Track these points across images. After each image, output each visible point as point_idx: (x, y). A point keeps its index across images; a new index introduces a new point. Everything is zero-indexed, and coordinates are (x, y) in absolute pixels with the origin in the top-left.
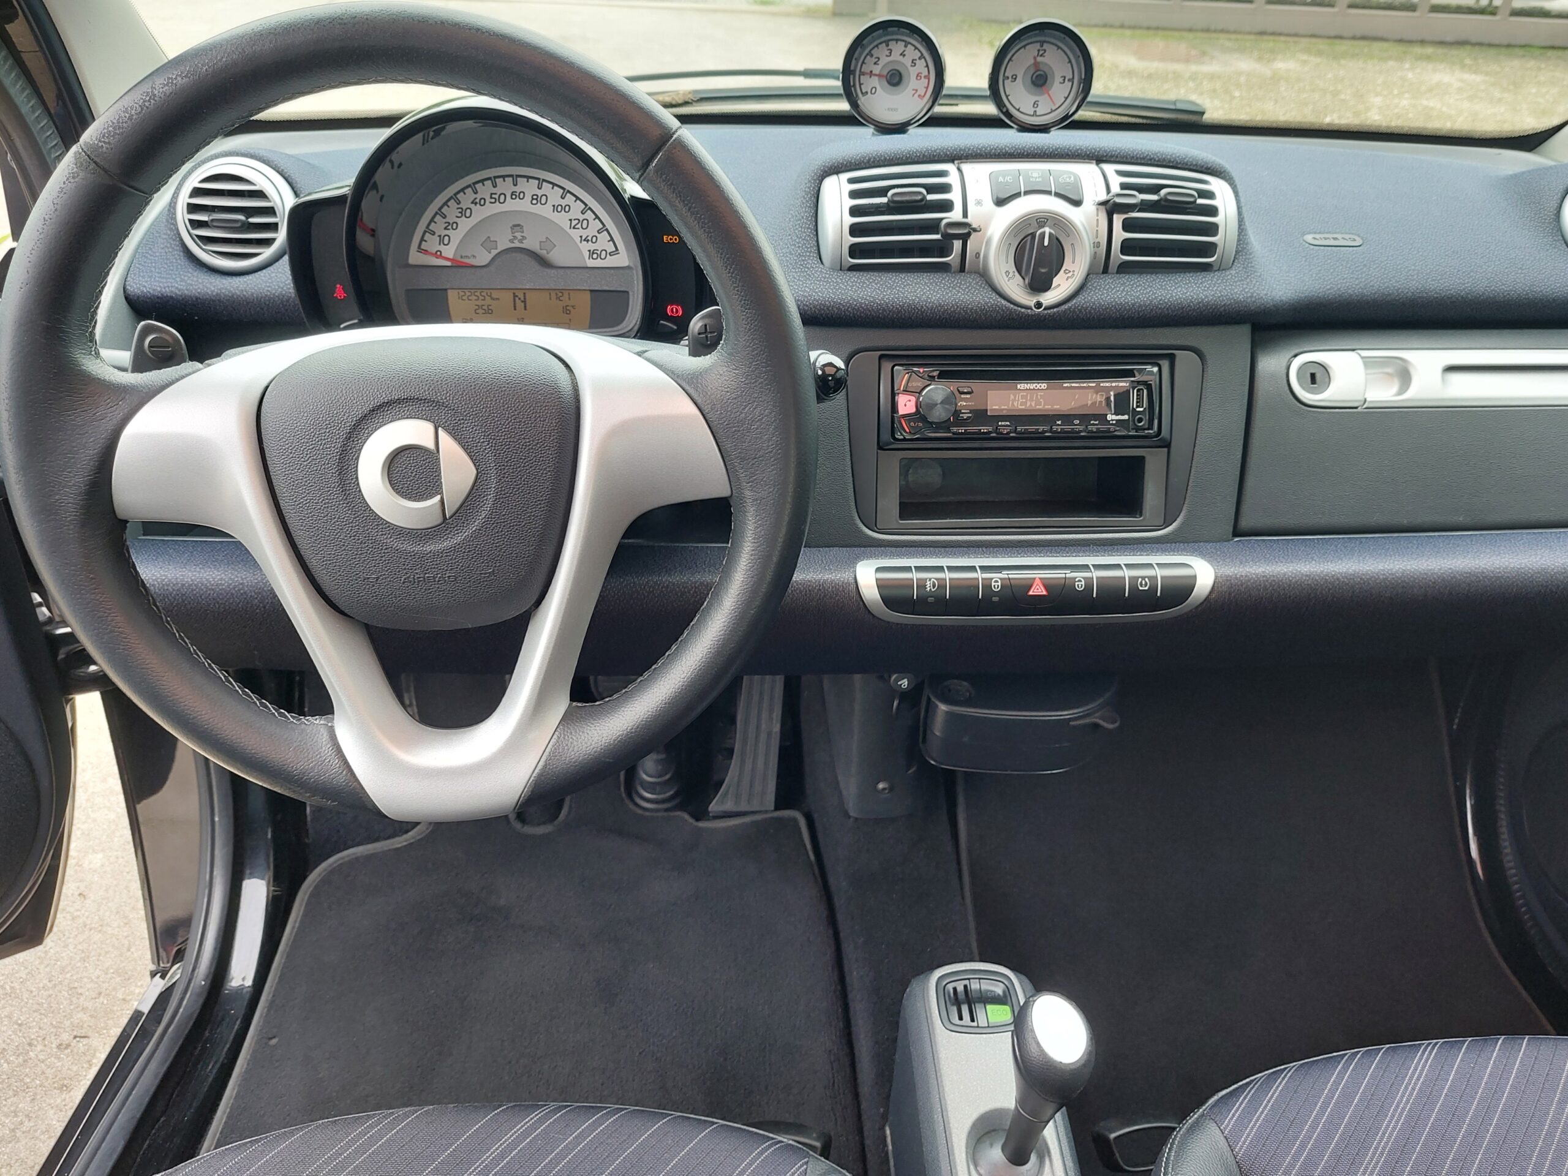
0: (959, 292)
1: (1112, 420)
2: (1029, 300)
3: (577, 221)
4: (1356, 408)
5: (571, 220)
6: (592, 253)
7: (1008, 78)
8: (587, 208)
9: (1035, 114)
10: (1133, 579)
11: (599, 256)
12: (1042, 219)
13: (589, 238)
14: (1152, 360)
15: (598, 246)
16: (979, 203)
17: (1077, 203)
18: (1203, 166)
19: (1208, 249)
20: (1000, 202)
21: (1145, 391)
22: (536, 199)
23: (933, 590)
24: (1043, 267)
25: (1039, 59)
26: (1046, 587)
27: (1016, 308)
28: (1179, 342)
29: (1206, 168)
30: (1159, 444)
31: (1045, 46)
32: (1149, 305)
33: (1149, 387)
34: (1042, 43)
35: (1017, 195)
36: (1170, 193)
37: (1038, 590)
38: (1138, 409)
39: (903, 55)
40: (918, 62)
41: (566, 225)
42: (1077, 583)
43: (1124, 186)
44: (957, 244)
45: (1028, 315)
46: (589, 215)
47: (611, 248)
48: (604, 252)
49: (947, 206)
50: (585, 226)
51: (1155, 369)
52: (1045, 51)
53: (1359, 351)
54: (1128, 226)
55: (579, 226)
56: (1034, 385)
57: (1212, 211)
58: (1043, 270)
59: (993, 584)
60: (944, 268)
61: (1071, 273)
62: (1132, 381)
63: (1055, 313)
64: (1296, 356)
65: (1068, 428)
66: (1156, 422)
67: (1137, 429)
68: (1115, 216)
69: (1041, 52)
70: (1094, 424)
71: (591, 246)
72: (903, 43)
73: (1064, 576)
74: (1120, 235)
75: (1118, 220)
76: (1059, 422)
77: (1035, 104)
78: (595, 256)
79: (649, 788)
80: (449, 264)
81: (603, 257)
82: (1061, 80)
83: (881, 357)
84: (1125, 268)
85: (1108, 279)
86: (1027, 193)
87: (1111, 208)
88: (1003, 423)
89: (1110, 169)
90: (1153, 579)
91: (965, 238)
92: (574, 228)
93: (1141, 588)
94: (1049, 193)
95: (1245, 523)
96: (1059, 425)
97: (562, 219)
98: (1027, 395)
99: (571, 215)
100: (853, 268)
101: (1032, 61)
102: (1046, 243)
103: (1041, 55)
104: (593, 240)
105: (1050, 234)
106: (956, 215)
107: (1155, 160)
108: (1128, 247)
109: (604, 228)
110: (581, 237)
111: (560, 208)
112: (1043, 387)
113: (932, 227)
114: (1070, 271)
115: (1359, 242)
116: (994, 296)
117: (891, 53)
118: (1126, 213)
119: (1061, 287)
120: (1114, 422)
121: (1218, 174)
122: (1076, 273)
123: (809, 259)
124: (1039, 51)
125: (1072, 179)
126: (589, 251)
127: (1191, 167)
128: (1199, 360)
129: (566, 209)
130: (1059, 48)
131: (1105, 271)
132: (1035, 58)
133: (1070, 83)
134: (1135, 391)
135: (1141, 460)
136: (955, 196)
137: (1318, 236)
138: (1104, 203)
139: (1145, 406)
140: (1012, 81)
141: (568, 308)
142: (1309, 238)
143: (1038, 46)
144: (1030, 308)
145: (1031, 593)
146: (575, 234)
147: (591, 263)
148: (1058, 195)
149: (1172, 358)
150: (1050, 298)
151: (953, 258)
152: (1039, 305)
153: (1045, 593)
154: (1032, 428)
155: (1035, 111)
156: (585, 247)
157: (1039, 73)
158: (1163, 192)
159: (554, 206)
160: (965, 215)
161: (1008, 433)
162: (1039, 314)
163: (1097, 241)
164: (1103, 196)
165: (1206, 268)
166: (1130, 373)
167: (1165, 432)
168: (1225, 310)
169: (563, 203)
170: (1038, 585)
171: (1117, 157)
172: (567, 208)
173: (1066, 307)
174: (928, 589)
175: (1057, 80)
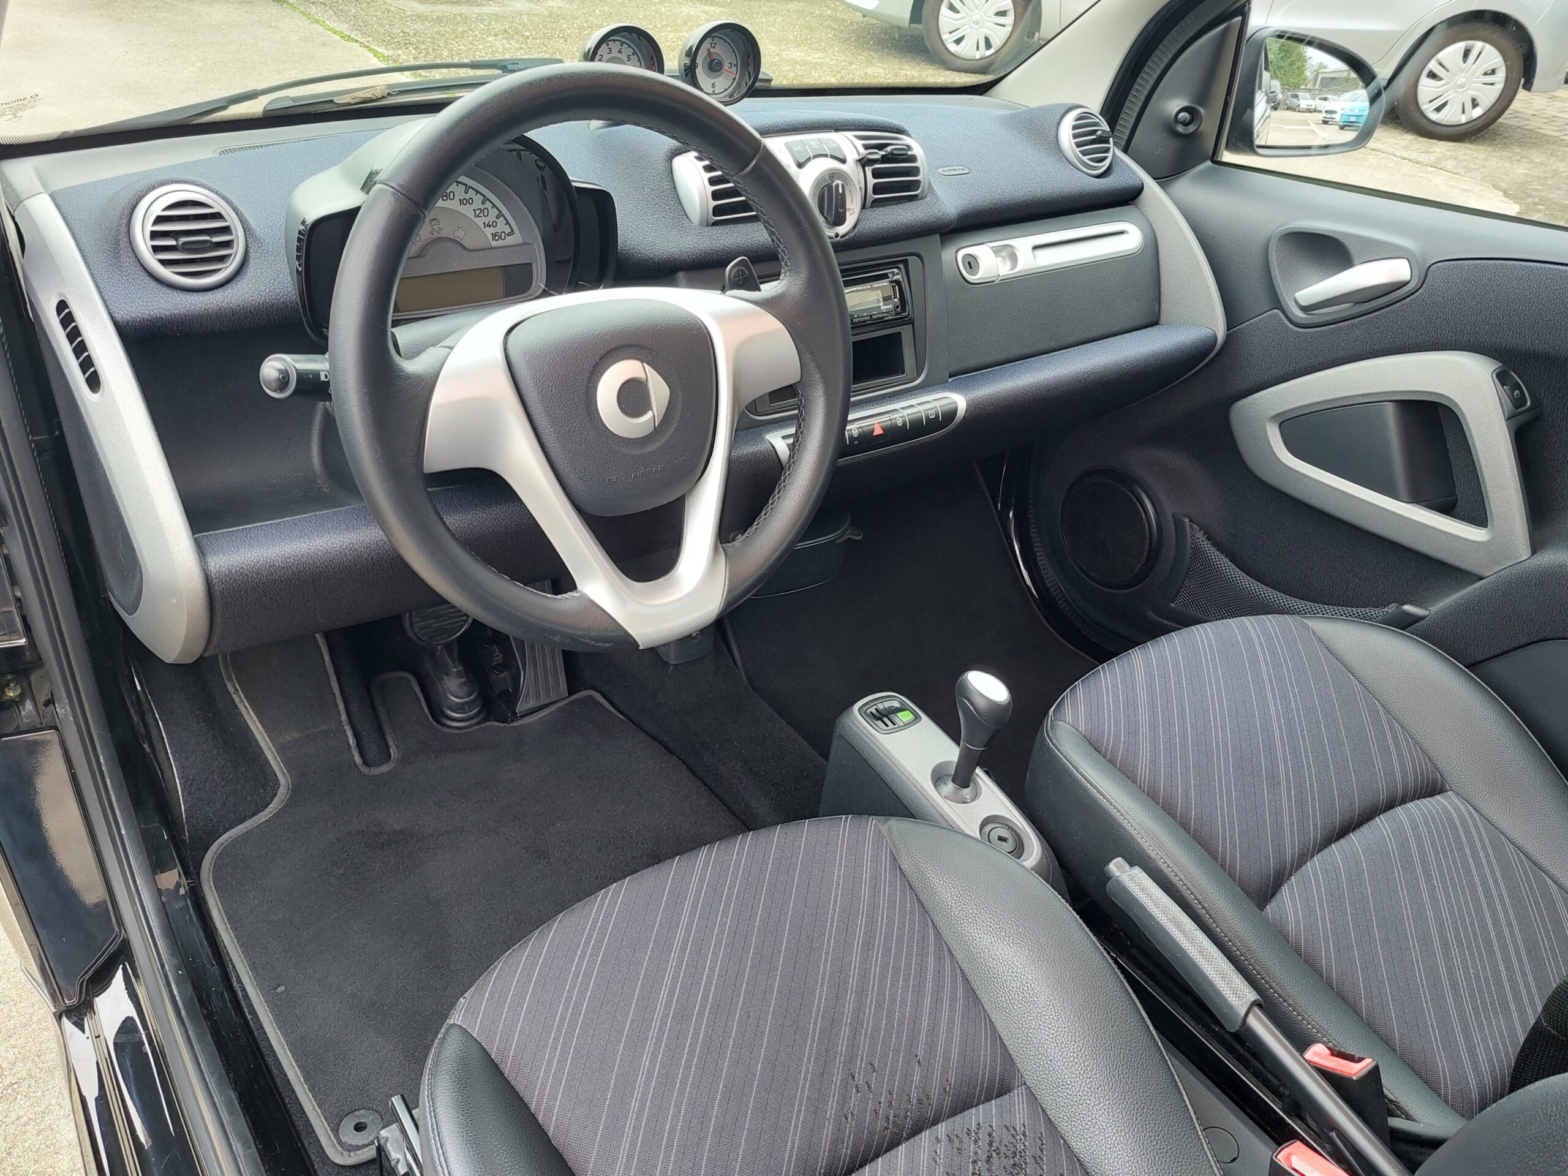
1: (883, 310)
2: (832, 232)
3: (479, 211)
4: (994, 281)
5: (475, 210)
6: (494, 235)
8: (486, 199)
10: (926, 412)
11: (500, 237)
12: (833, 174)
13: (491, 223)
14: (894, 265)
15: (498, 229)
17: (844, 161)
18: (892, 127)
19: (916, 185)
20: (802, 165)
21: (896, 287)
22: (446, 196)
24: (841, 208)
25: (712, 50)
26: (883, 429)
28: (908, 251)
29: (895, 128)
30: (908, 322)
31: (716, 41)
33: (899, 284)
34: (713, 39)
35: (809, 160)
36: (895, 149)
37: (878, 431)
38: (895, 299)
39: (620, 52)
40: (632, 57)
41: (471, 215)
42: (897, 422)
43: (865, 147)
46: (488, 205)
47: (508, 230)
48: (503, 234)
50: (486, 214)
51: (899, 270)
52: (715, 44)
53: (989, 244)
54: (876, 174)
55: (481, 214)
57: (913, 159)
58: (841, 211)
59: (853, 433)
62: (887, 281)
63: (847, 240)
64: (957, 252)
66: (906, 307)
67: (896, 314)
68: (867, 168)
69: (713, 46)
70: (874, 314)
71: (493, 230)
72: (619, 43)
73: (890, 418)
74: (872, 181)
75: (868, 171)
77: (713, 85)
78: (497, 238)
79: (460, 708)
81: (503, 238)
82: (729, 66)
84: (876, 203)
85: (869, 213)
86: (815, 157)
87: (864, 162)
89: (850, 135)
90: (935, 410)
92: (478, 217)
93: (931, 417)
94: (826, 156)
96: (856, 318)
97: (468, 211)
99: (473, 207)
100: (715, 224)
101: (706, 53)
102: (841, 191)
103: (714, 48)
104: (493, 225)
107: (867, 126)
108: (877, 189)
109: (500, 215)
110: (484, 223)
111: (465, 201)
114: (851, 210)
115: (967, 171)
117: (610, 51)
118: (873, 165)
119: (850, 220)
120: (885, 311)
122: (854, 210)
123: (683, 220)
124: (711, 44)
125: (834, 144)
126: (492, 234)
127: (886, 128)
128: (921, 261)
129: (469, 201)
130: (725, 42)
131: (867, 207)
132: (709, 50)
133: (735, 68)
134: (891, 287)
135: (898, 335)
137: (945, 169)
138: (859, 161)
139: (898, 297)
142: (940, 170)
143: (710, 41)
144: (832, 238)
145: (875, 434)
146: (479, 221)
147: (494, 244)
148: (833, 157)
149: (905, 262)
150: (842, 230)
152: (837, 235)
153: (882, 432)
155: (715, 91)
156: (488, 231)
157: (715, 61)
158: (889, 149)
159: (460, 200)
162: (839, 242)
163: (860, 186)
164: (857, 157)
165: (917, 197)
166: (885, 276)
167: (910, 313)
169: (467, 196)
170: (877, 427)
171: (849, 126)
172: (471, 200)
173: (852, 234)
175: (726, 66)
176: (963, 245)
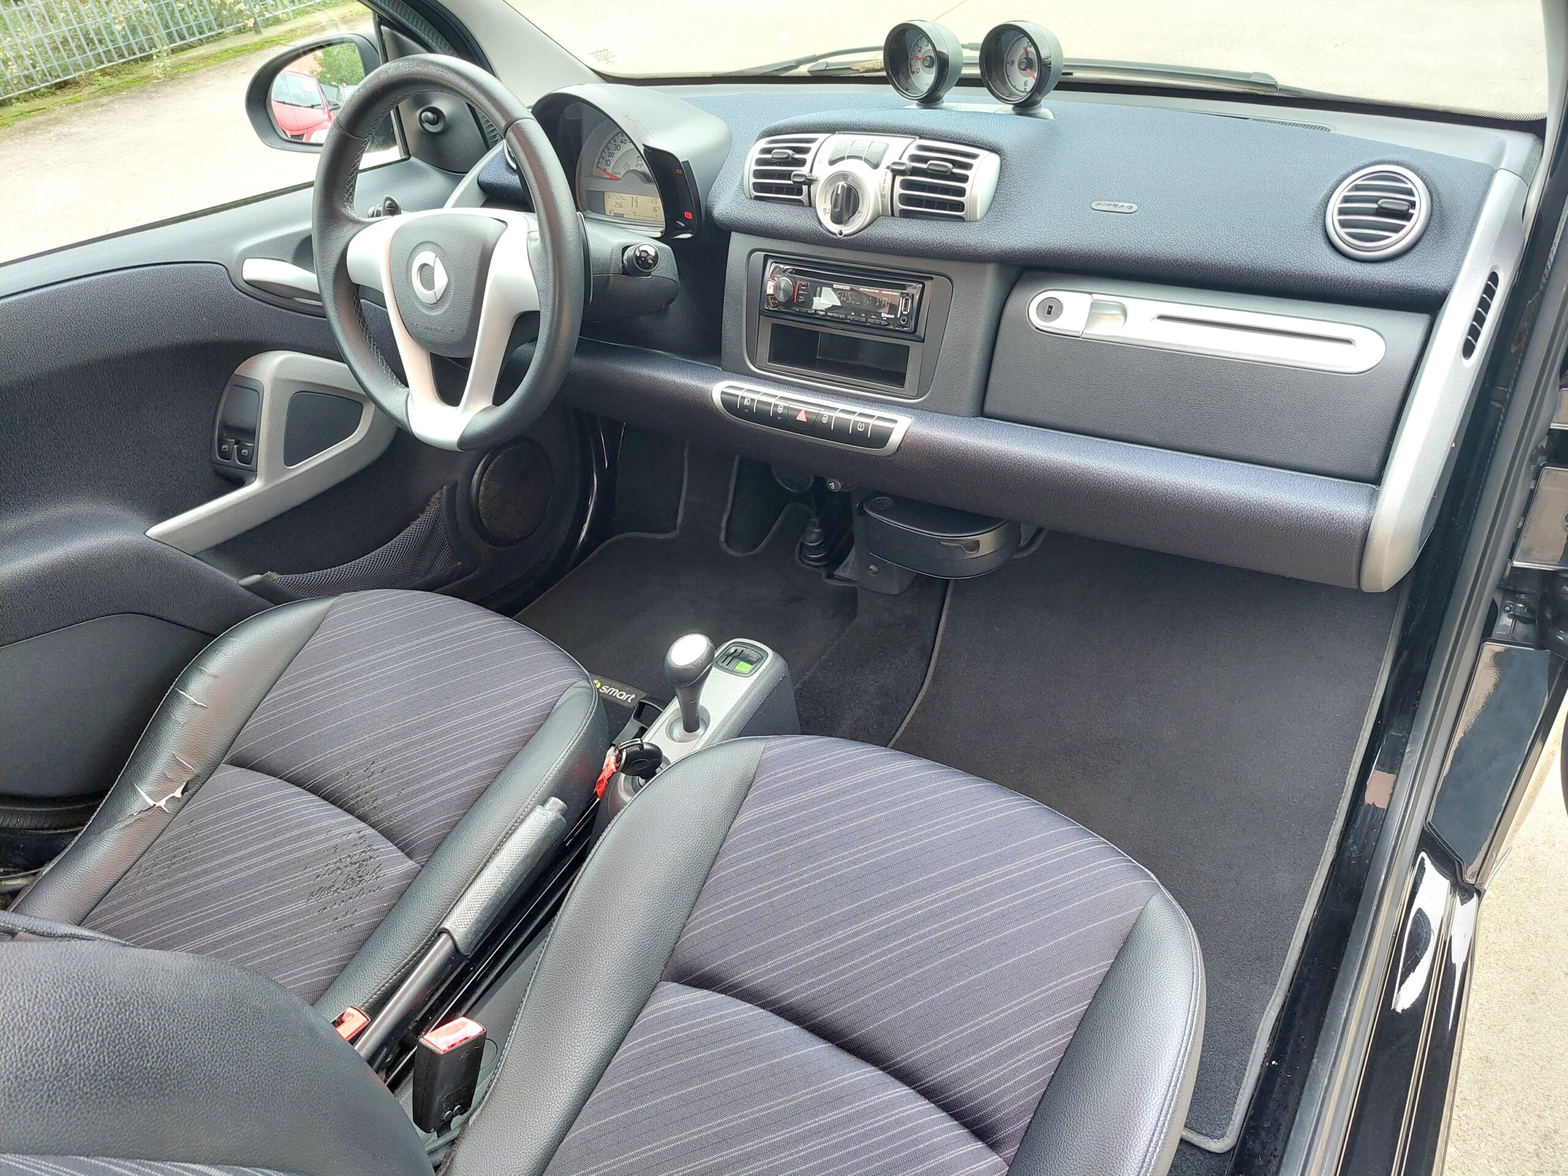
0: (799, 219)
1: (885, 317)
2: (835, 228)
4: (1078, 337)
9: (1025, 91)
10: (856, 423)
14: (915, 279)
16: (821, 163)
17: (875, 166)
18: (993, 146)
19: (960, 206)
20: (832, 163)
21: (911, 300)
23: (747, 405)
24: (837, 208)
26: (807, 418)
27: (825, 232)
28: (934, 270)
30: (916, 338)
35: (842, 159)
36: (932, 164)
37: (802, 417)
38: (904, 312)
42: (823, 418)
43: (911, 156)
44: (805, 188)
45: (832, 239)
49: (803, 163)
51: (920, 286)
53: (1095, 295)
54: (905, 185)
56: (842, 286)
58: (843, 211)
59: (779, 408)
60: (799, 203)
61: (865, 214)
62: (902, 293)
63: (849, 239)
64: (1042, 292)
65: (856, 318)
66: (913, 323)
67: (901, 326)
68: (898, 177)
70: (873, 318)
73: (818, 412)
74: (898, 190)
75: (899, 180)
76: (853, 314)
80: (608, 177)
83: (766, 258)
84: (905, 214)
85: (889, 220)
86: (849, 157)
87: (897, 172)
89: (911, 142)
90: (867, 425)
91: (809, 185)
93: (858, 429)
94: (860, 158)
95: (988, 408)
98: (841, 293)
100: (757, 198)
102: (839, 192)
105: (843, 186)
106: (804, 170)
108: (904, 200)
112: (848, 288)
113: (787, 175)
114: (862, 213)
115: (1132, 210)
116: (816, 223)
118: (904, 176)
120: (886, 319)
122: (867, 214)
123: (738, 189)
125: (882, 149)
128: (951, 285)
131: (893, 215)
134: (904, 299)
135: (906, 349)
136: (810, 157)
137: (1104, 203)
138: (893, 168)
139: (907, 311)
140: (1011, 65)
142: (1096, 203)
144: (835, 234)
145: (798, 419)
148: (866, 161)
149: (931, 280)
150: (847, 229)
151: (803, 197)
152: (839, 233)
153: (805, 420)
154: (837, 315)
160: (811, 171)
161: (823, 317)
162: (839, 239)
163: (882, 193)
165: (956, 219)
166: (901, 287)
167: (921, 332)
168: (959, 250)
170: (802, 413)
173: (855, 236)
174: (745, 403)
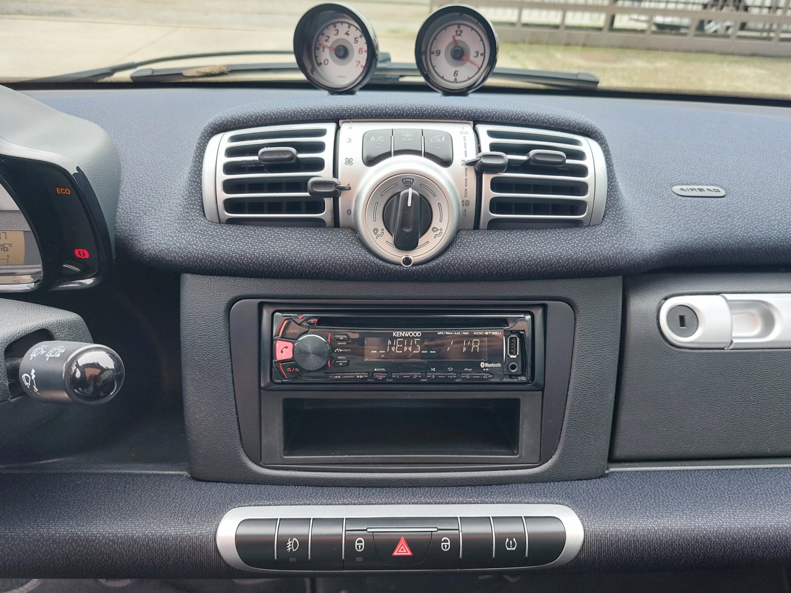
0: (329, 247)
1: (485, 368)
2: (397, 256)
4: (723, 349)
7: (433, 53)
9: (455, 81)
10: (500, 538)
14: (526, 309)
16: (349, 161)
17: (446, 163)
18: (575, 127)
20: (371, 161)
21: (518, 339)
23: (294, 550)
24: (408, 227)
25: (457, 38)
26: (411, 547)
27: (384, 264)
28: (550, 294)
29: (578, 129)
30: (533, 388)
31: (462, 27)
32: (518, 261)
33: (522, 337)
34: (459, 25)
35: (387, 155)
36: (538, 154)
38: (512, 356)
39: (347, 34)
40: (359, 40)
42: (442, 544)
43: (493, 147)
44: (328, 202)
45: (396, 271)
49: (319, 165)
51: (528, 317)
52: (462, 31)
53: (725, 295)
54: (496, 185)
56: (409, 333)
57: (582, 171)
58: (407, 230)
59: (356, 544)
61: (439, 231)
62: (505, 331)
63: (423, 270)
64: (666, 299)
65: (441, 375)
66: (529, 369)
67: (511, 376)
68: (484, 176)
69: (458, 33)
70: (467, 372)
72: (347, 25)
73: (430, 534)
74: (488, 194)
75: (487, 179)
76: (434, 369)
77: (456, 73)
82: (475, 54)
83: (261, 306)
84: (494, 225)
85: (477, 235)
87: (479, 168)
88: (379, 370)
89: (483, 129)
90: (520, 538)
91: (335, 196)
93: (508, 549)
94: (416, 153)
95: (619, 453)
96: (433, 372)
98: (404, 341)
100: (230, 222)
101: (451, 40)
102: (409, 204)
103: (459, 35)
105: (413, 195)
106: (326, 174)
107: (529, 121)
108: (496, 205)
112: (417, 335)
114: (438, 230)
115: (722, 193)
116: (363, 252)
117: (338, 33)
118: (496, 173)
119: (430, 244)
120: (487, 370)
121: (590, 134)
122: (443, 232)
123: (191, 211)
124: (457, 31)
125: (443, 139)
127: (564, 128)
128: (572, 310)
130: (472, 29)
131: (476, 226)
132: (453, 37)
133: (482, 57)
134: (508, 339)
135: (516, 402)
136: (326, 156)
137: (684, 187)
138: (473, 164)
139: (518, 354)
140: (436, 56)
141: (6, 246)
142: (677, 189)
143: (456, 27)
144: (398, 264)
148: (428, 155)
149: (545, 308)
150: (417, 255)
151: (326, 215)
152: (407, 261)
154: (406, 375)
155: (456, 79)
157: (457, 48)
158: (532, 152)
160: (335, 173)
161: (383, 379)
162: (407, 270)
163: (465, 199)
164: (472, 156)
165: (577, 224)
166: (504, 322)
167: (538, 378)
170: (402, 545)
171: (493, 118)
173: (434, 263)
174: (289, 549)
175: (472, 54)
176: (681, 292)
